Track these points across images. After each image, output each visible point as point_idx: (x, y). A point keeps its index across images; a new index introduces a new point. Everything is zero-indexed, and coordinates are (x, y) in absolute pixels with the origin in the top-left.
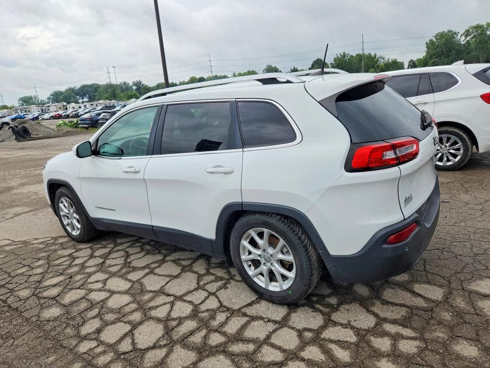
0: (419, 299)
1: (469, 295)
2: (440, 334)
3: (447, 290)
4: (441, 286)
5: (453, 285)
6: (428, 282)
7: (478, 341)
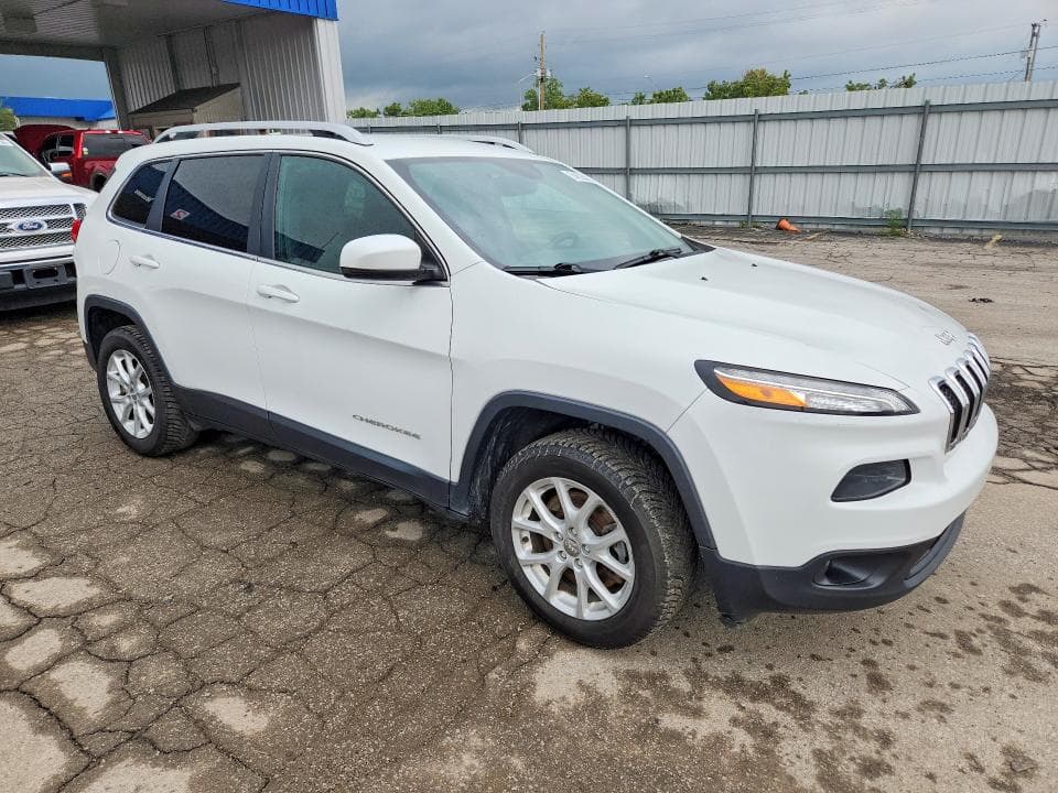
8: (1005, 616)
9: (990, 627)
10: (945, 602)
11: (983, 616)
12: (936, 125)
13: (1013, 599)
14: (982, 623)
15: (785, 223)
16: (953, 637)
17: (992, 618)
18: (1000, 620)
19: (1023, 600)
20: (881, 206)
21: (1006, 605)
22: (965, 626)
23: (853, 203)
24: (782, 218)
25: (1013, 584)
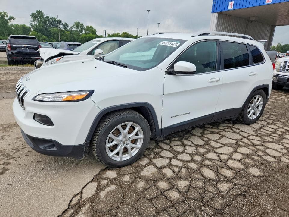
8: (8, 161)
9: (12, 156)
10: (25, 156)
11: (14, 158)
13: (7, 167)
14: (14, 156)
16: (20, 149)
17: (12, 158)
18: (10, 159)
19: (4, 168)
21: (8, 164)
22: (18, 153)
25: (8, 171)
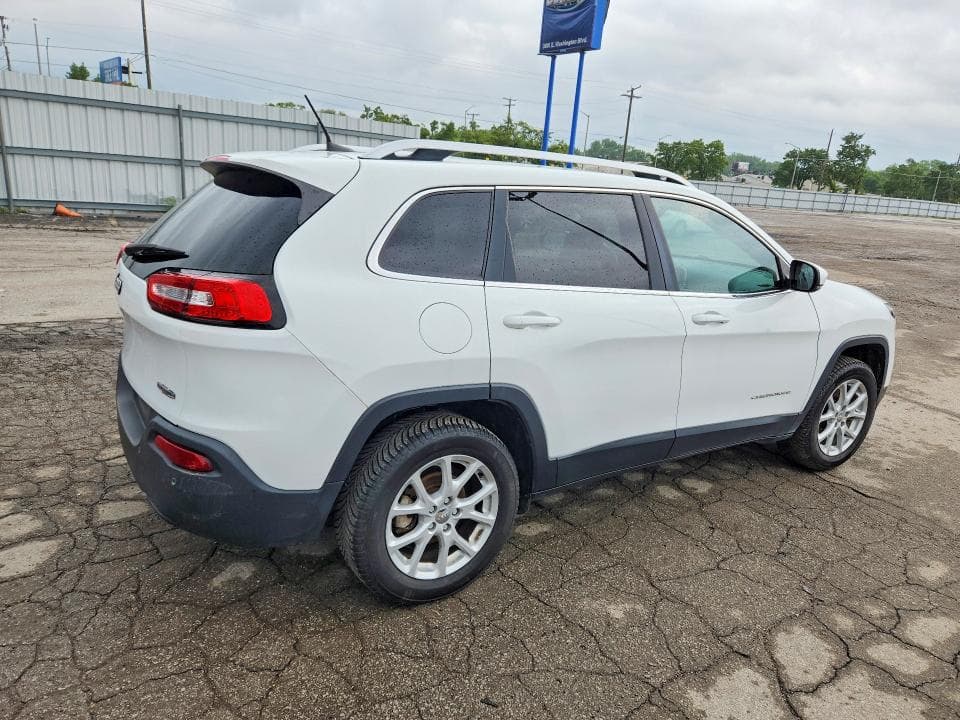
0: (131, 495)
1: (58, 528)
2: (84, 473)
3: (94, 521)
4: (107, 524)
5: (89, 533)
6: (130, 521)
7: (37, 484)
12: (189, 126)
15: (62, 208)
20: (155, 194)
23: (128, 191)
24: (58, 202)
